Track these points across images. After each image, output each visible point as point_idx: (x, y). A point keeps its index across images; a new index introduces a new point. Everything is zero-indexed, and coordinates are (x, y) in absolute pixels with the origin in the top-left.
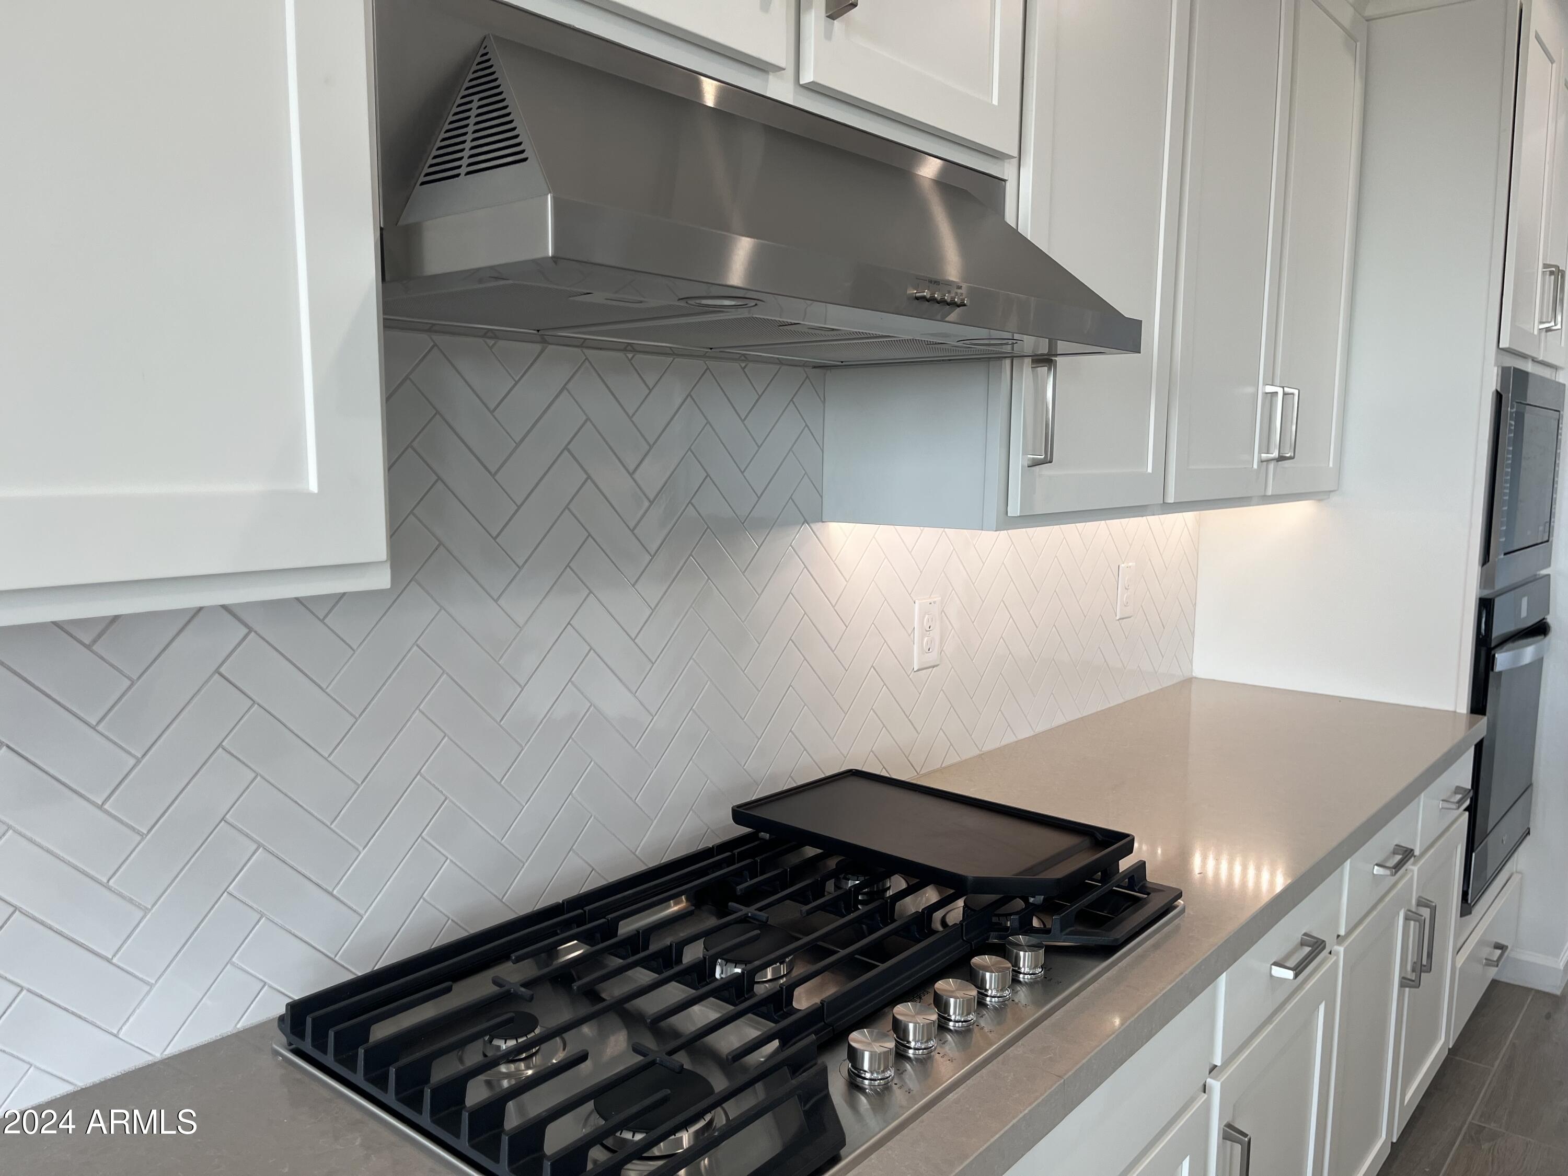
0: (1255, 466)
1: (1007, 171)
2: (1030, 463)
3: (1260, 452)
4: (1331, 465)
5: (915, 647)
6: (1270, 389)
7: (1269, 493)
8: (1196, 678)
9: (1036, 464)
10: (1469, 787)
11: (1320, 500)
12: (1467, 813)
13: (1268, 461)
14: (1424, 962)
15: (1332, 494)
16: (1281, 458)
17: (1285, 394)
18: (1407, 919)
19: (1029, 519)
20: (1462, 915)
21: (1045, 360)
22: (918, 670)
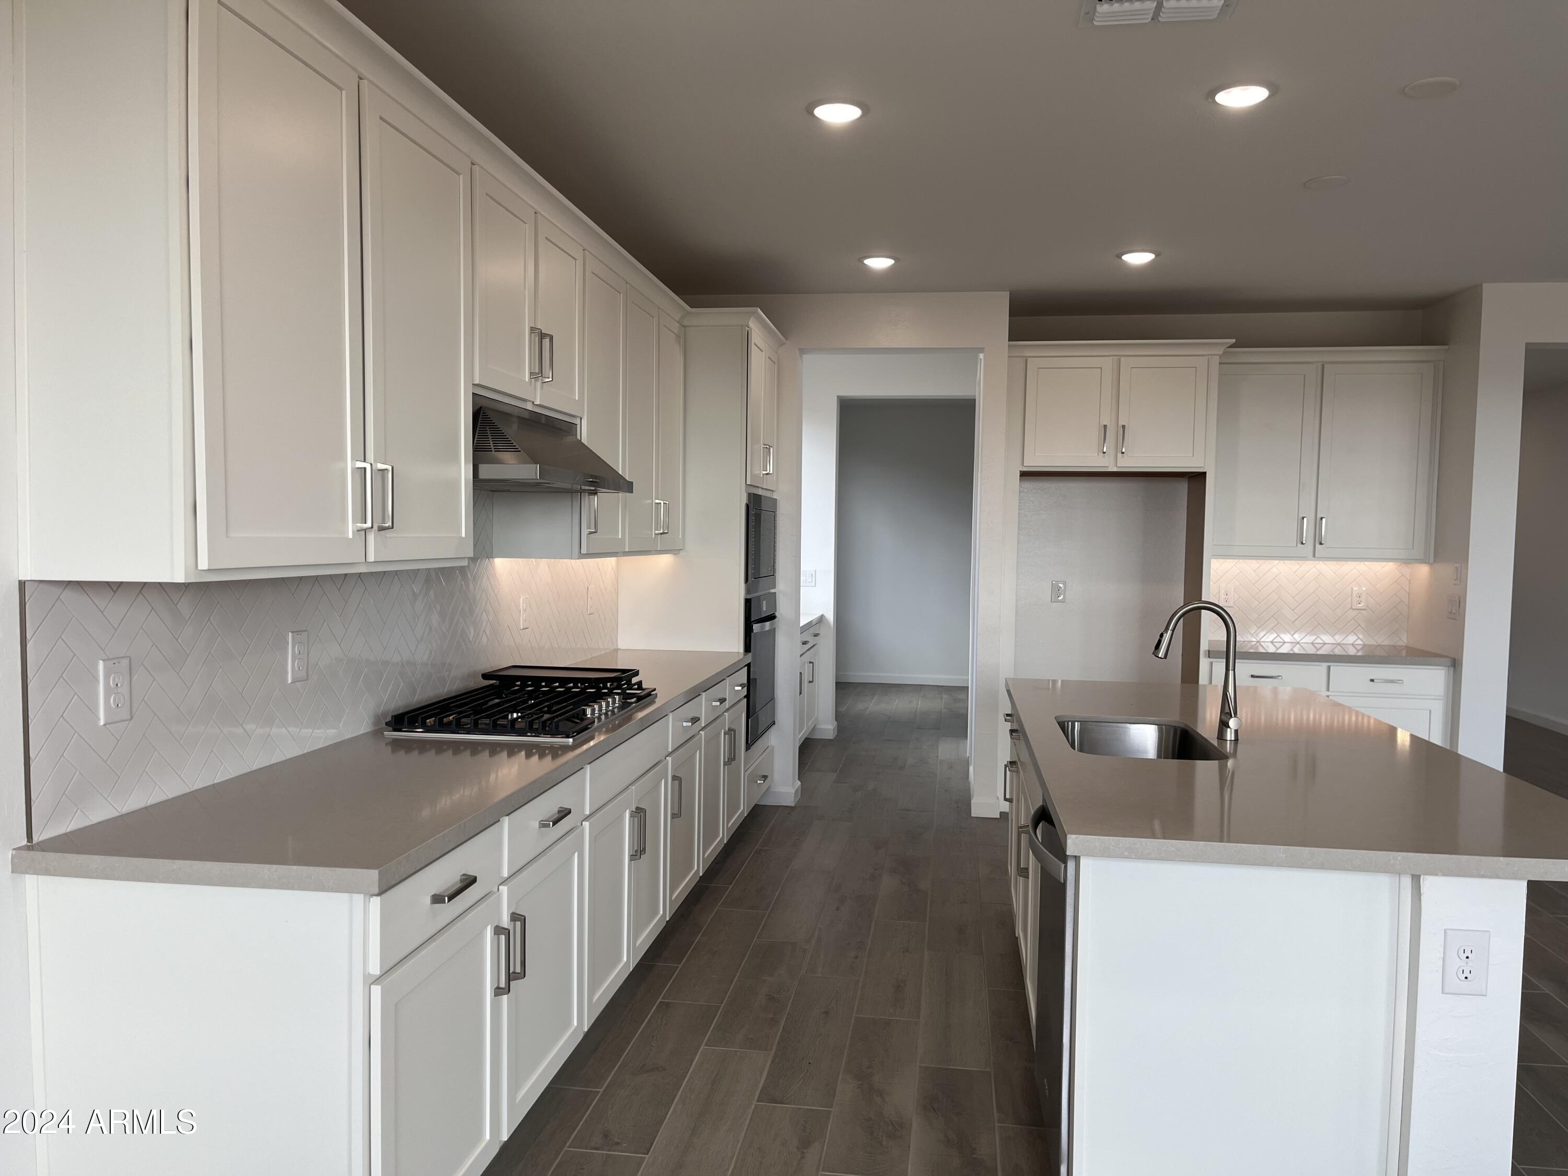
0: (653, 536)
1: (577, 421)
2: (588, 533)
3: (655, 530)
4: (680, 537)
5: (521, 618)
6: (657, 501)
7: (659, 549)
8: (619, 649)
9: (591, 533)
10: (746, 682)
11: (675, 554)
12: (746, 699)
13: (658, 534)
14: (732, 757)
15: (681, 551)
16: (663, 533)
17: (664, 503)
18: (725, 734)
19: (589, 555)
20: (746, 750)
21: (595, 493)
22: (523, 629)
